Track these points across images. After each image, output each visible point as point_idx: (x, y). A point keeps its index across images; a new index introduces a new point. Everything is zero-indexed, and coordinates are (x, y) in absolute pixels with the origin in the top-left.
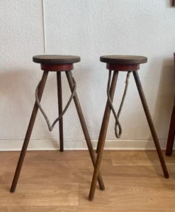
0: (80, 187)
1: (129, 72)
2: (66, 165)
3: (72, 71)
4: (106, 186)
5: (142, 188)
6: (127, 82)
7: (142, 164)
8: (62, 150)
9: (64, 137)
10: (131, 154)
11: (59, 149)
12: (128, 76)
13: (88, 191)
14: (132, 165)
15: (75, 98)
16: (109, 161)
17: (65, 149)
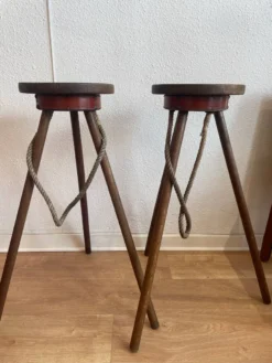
0: (115, 323)
1: (208, 113)
2: (93, 278)
3: (98, 112)
4: (160, 320)
5: (225, 325)
6: (203, 134)
7: (221, 277)
8: (88, 250)
9: (92, 230)
10: (203, 258)
11: (84, 249)
12: (206, 121)
13: (128, 331)
14: (205, 277)
15: (103, 164)
16: (166, 270)
17: (93, 248)
